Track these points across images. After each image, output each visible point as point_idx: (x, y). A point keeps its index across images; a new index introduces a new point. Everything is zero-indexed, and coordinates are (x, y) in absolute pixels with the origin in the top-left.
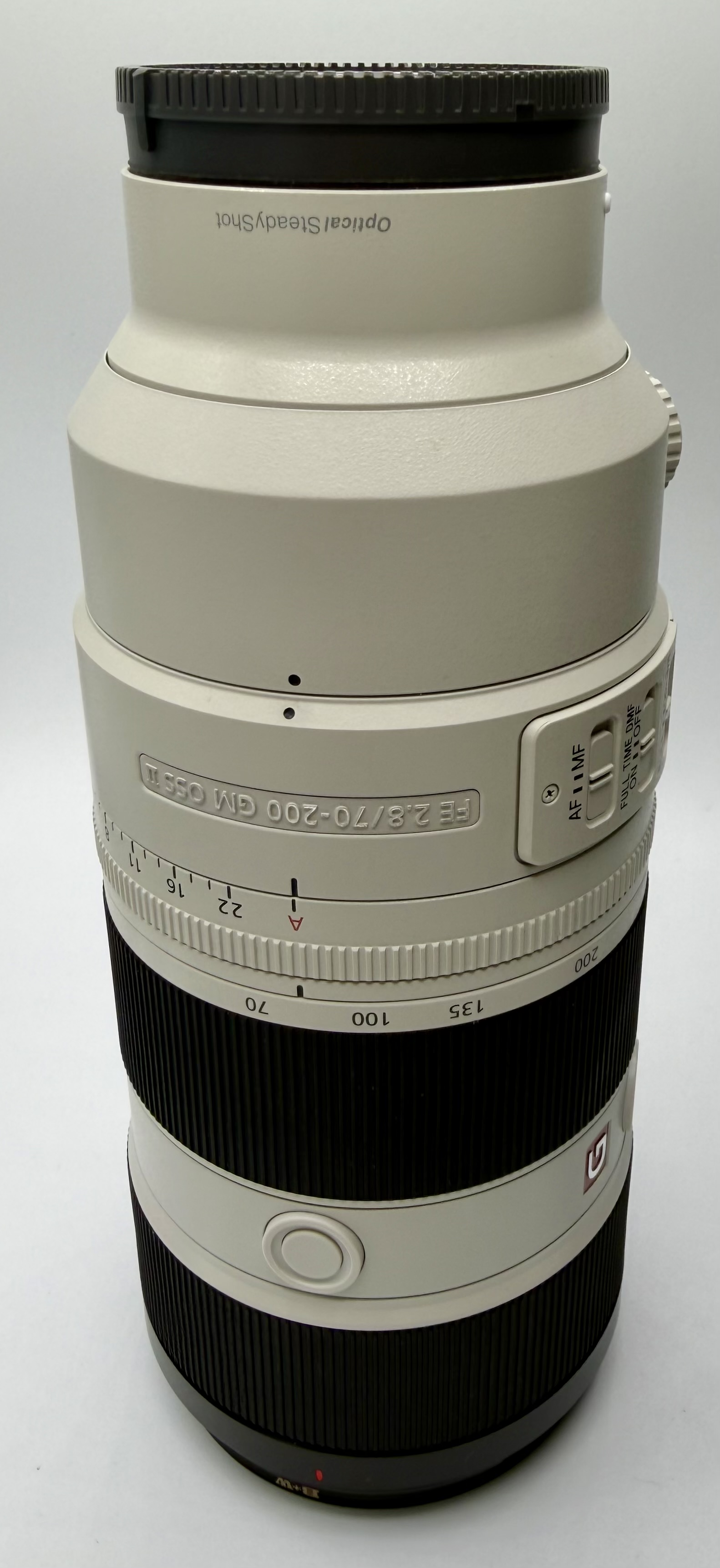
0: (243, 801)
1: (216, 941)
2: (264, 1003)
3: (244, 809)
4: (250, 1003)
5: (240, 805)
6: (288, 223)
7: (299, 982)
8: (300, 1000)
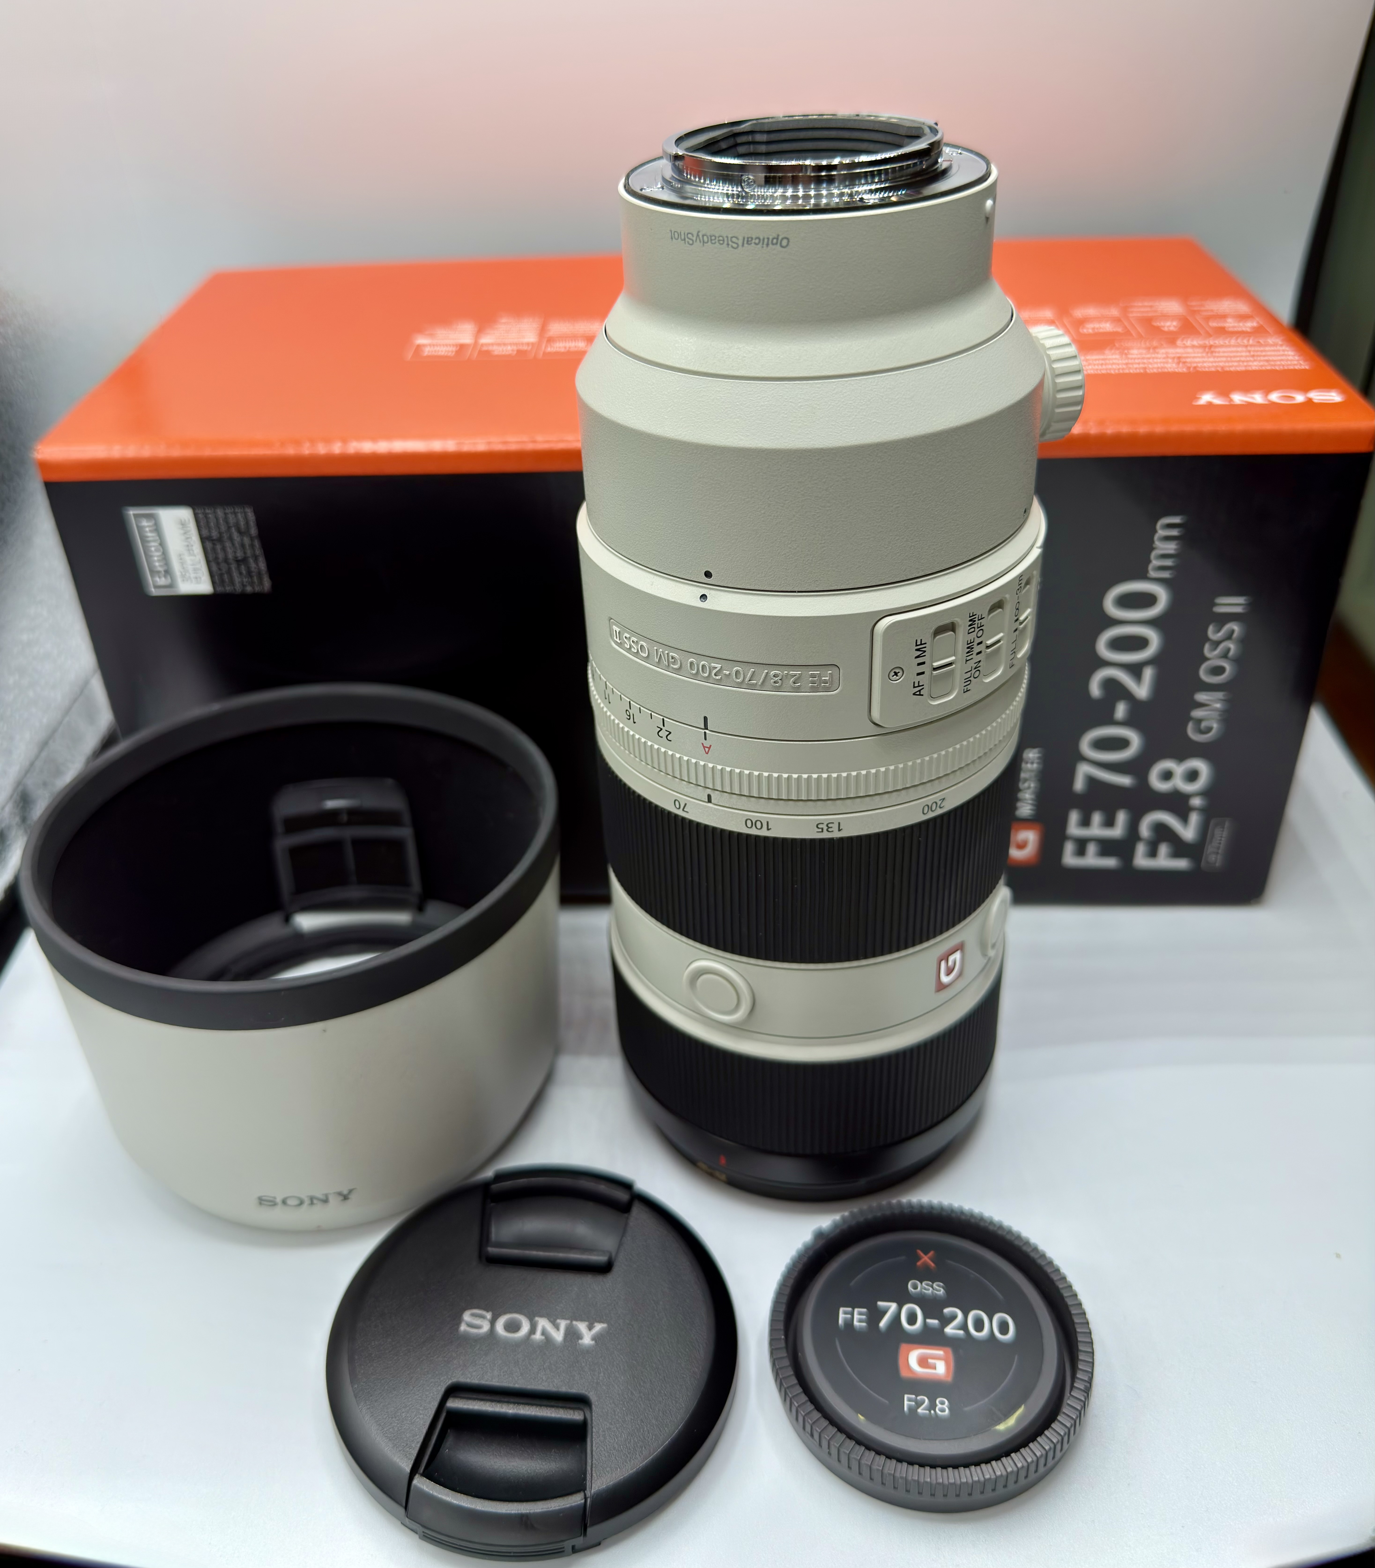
0: (673, 658)
1: (655, 756)
2: (686, 804)
3: (674, 663)
4: (677, 803)
5: (671, 660)
6: (717, 241)
7: (709, 791)
8: (710, 805)
